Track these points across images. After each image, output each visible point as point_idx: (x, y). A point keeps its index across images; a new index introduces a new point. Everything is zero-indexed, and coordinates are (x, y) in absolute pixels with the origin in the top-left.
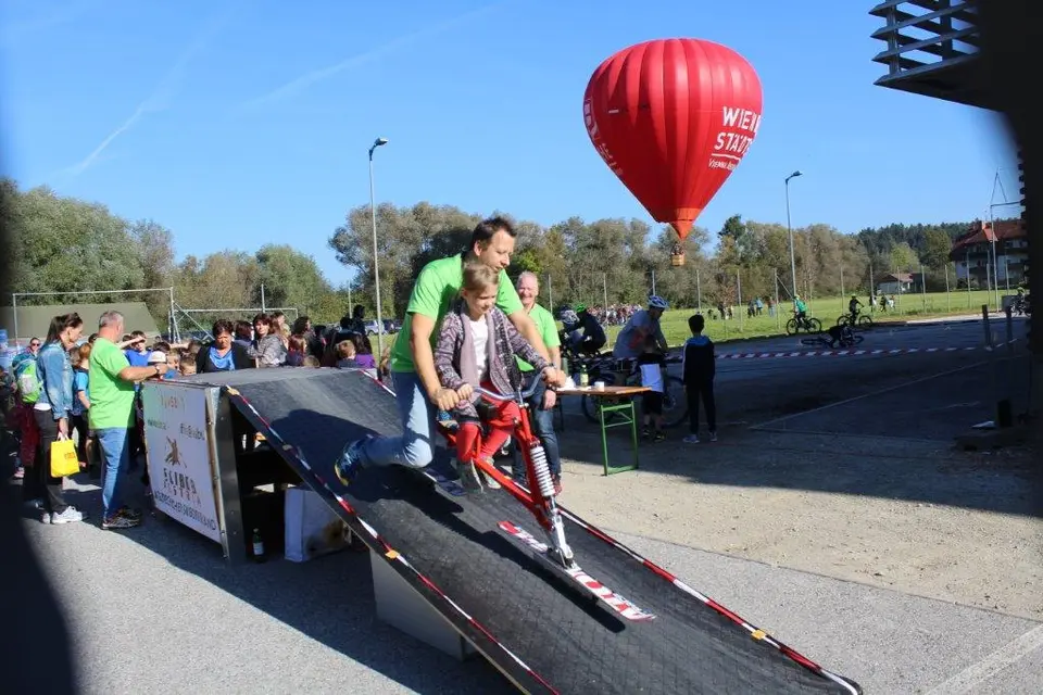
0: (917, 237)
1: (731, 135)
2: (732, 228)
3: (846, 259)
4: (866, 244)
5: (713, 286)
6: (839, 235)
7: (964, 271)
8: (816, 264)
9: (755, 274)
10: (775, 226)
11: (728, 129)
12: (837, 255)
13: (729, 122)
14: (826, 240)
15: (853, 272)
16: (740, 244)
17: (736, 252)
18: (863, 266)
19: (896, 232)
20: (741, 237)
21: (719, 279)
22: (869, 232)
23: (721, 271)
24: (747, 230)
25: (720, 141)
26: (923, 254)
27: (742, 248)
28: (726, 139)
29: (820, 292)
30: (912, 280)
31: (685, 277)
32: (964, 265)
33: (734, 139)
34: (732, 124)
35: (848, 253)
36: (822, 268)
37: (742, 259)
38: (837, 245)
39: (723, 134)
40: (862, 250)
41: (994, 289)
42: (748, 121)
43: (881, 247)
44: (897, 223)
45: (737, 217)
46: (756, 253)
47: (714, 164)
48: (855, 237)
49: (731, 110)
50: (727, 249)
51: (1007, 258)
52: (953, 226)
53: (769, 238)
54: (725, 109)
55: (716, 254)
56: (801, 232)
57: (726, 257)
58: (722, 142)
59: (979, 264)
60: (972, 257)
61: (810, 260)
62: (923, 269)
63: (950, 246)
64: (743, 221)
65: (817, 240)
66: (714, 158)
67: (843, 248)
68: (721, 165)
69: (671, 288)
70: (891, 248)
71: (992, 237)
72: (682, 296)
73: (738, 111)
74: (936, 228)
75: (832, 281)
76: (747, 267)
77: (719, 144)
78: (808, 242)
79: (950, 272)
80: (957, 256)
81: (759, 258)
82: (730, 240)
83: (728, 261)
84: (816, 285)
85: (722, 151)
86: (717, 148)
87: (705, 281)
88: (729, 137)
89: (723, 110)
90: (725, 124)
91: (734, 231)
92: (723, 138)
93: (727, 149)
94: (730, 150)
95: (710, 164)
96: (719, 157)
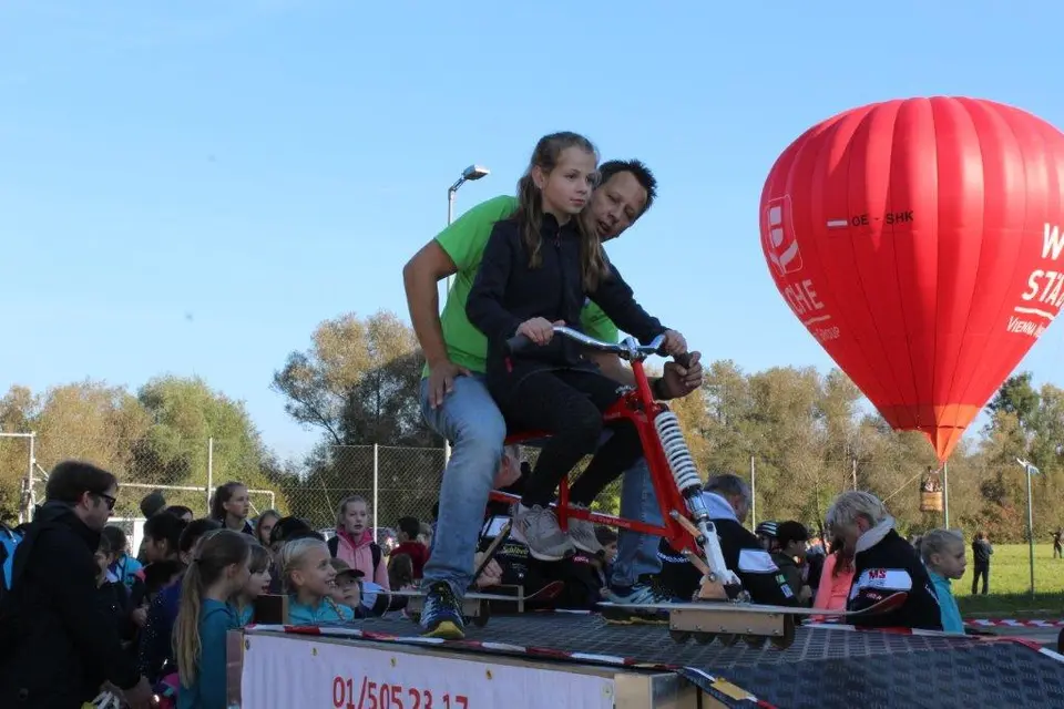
1: (1052, 275)
2: (1014, 398)
5: (975, 505)
11: (1048, 264)
13: (1051, 251)
16: (1029, 426)
17: (1020, 442)
20: (1032, 416)
21: (988, 492)
23: (992, 475)
24: (1041, 403)
25: (1033, 284)
27: (1031, 436)
28: (1042, 282)
33: (1056, 281)
34: (1055, 256)
39: (1039, 273)
45: (1024, 379)
47: (1016, 326)
49: (1056, 230)
50: (1004, 437)
54: (1047, 227)
55: (983, 444)
57: (1000, 450)
58: (1035, 287)
64: (1035, 386)
66: (1017, 314)
68: (1028, 328)
77: (1030, 291)
82: (1011, 420)
85: (1034, 303)
86: (1026, 297)
88: (1047, 280)
89: (1043, 230)
90: (1045, 254)
91: (1019, 403)
92: (1037, 280)
93: (1041, 299)
94: (1047, 301)
95: (1009, 327)
96: (1025, 314)
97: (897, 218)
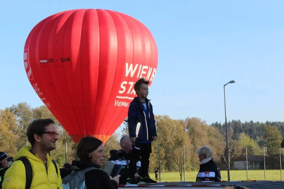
1: (131, 83)
11: (129, 79)
13: (130, 74)
14: (198, 129)
25: (122, 87)
28: (127, 86)
34: (132, 75)
35: (213, 139)
38: (206, 133)
39: (126, 83)
42: (145, 73)
47: (118, 103)
49: (131, 65)
54: (127, 64)
58: (124, 88)
61: (187, 144)
66: (118, 99)
68: (124, 104)
73: (137, 65)
77: (122, 90)
85: (124, 95)
86: (120, 92)
88: (130, 85)
89: (125, 65)
90: (127, 75)
92: (124, 85)
93: (128, 93)
94: (131, 93)
95: (115, 104)
96: (121, 99)
97: (65, 60)
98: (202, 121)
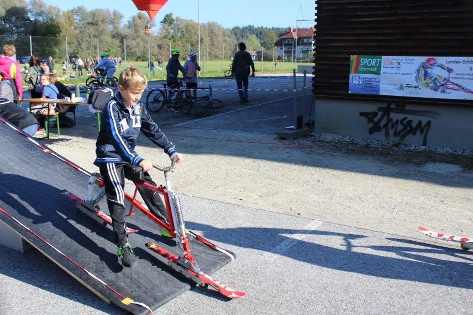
0: (260, 33)
2: (168, 20)
3: (225, 41)
4: (236, 34)
5: (156, 50)
6: (223, 28)
7: (282, 51)
8: (210, 43)
9: (178, 45)
10: (190, 21)
12: (221, 39)
14: (216, 31)
15: (228, 48)
16: (172, 28)
17: (169, 33)
18: (233, 45)
19: (250, 29)
20: (172, 25)
21: (160, 47)
22: (237, 28)
23: (161, 42)
24: (175, 22)
26: (262, 42)
27: (172, 31)
29: (211, 57)
30: (256, 55)
31: (142, 44)
32: (282, 49)
35: (227, 38)
36: (213, 44)
37: (172, 37)
38: (221, 34)
40: (233, 37)
41: (294, 62)
43: (242, 36)
44: (251, 25)
45: (171, 14)
46: (179, 35)
48: (230, 30)
50: (165, 31)
51: (301, 47)
52: (278, 29)
53: (187, 27)
55: (158, 33)
56: (203, 26)
57: (163, 35)
59: (288, 48)
60: (286, 45)
61: (207, 40)
62: (263, 49)
63: (276, 39)
64: (174, 17)
65: (211, 30)
67: (224, 35)
69: (134, 50)
70: (247, 37)
71: (295, 36)
72: (139, 54)
74: (269, 29)
75: (218, 52)
76: (174, 41)
78: (207, 31)
79: (275, 52)
80: (279, 44)
81: (181, 37)
82: (166, 26)
83: (165, 37)
84: (209, 53)
87: (152, 47)
91: (169, 21)
98: (219, 25)
